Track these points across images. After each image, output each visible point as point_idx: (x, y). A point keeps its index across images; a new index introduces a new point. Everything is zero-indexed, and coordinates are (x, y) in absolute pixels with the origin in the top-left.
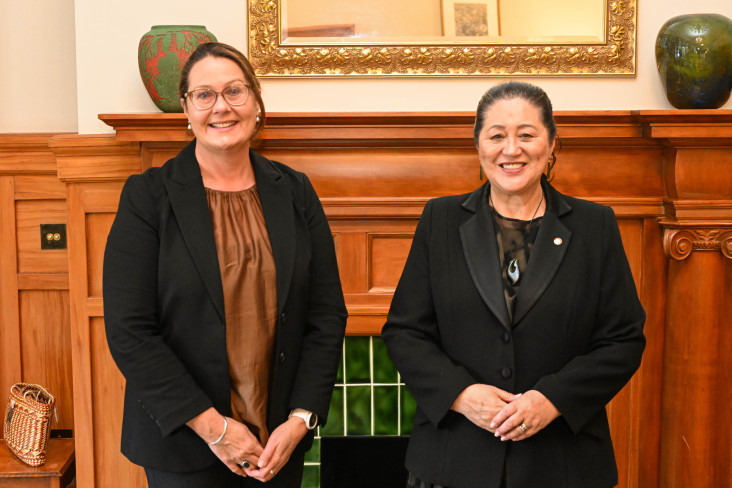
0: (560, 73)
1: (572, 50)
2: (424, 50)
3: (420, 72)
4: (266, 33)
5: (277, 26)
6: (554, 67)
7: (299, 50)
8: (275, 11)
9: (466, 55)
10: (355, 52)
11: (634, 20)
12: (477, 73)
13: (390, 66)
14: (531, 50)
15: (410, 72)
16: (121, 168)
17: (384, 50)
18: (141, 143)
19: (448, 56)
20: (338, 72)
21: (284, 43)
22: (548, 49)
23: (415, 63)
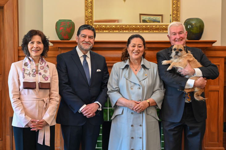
0: (161, 32)
1: (164, 26)
2: (128, 26)
3: (127, 31)
4: (90, 22)
5: (92, 20)
6: (159, 30)
7: (97, 26)
8: (92, 17)
9: (138, 27)
10: (111, 27)
11: (179, 19)
12: (141, 32)
13: (120, 30)
14: (154, 26)
15: (125, 31)
16: (54, 54)
17: (118, 26)
18: (59, 48)
19: (134, 27)
20: (107, 31)
21: (94, 24)
22: (158, 26)
23: (126, 29)
